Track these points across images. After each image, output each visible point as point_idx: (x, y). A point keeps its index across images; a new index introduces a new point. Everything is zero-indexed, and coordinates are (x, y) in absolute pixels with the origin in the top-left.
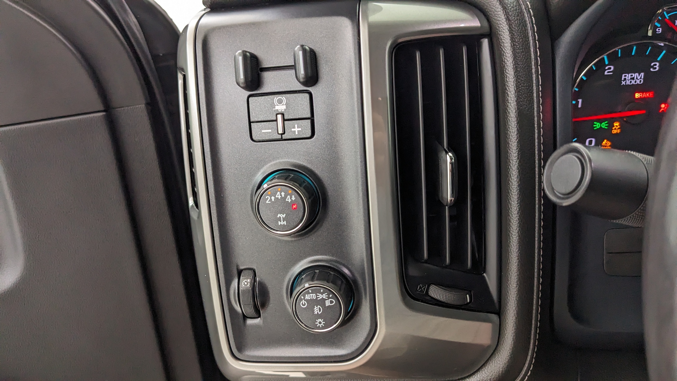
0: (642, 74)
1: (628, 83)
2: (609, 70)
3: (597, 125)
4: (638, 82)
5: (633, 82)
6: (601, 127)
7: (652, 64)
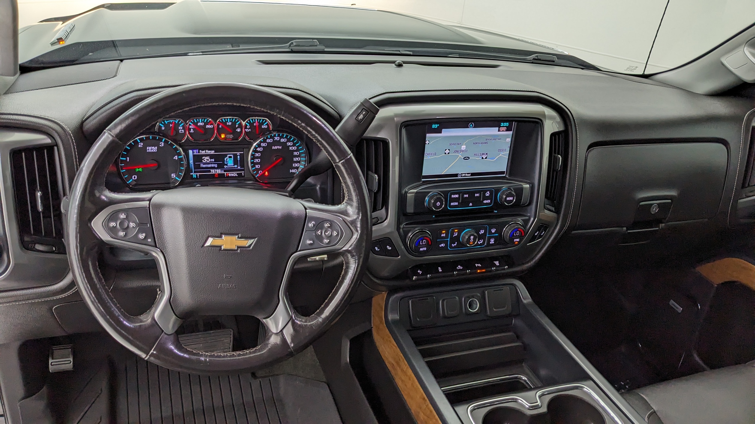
0: (156, 147)
1: (150, 151)
2: (141, 145)
3: (137, 170)
4: (154, 151)
5: (152, 151)
6: (139, 171)
7: (160, 143)
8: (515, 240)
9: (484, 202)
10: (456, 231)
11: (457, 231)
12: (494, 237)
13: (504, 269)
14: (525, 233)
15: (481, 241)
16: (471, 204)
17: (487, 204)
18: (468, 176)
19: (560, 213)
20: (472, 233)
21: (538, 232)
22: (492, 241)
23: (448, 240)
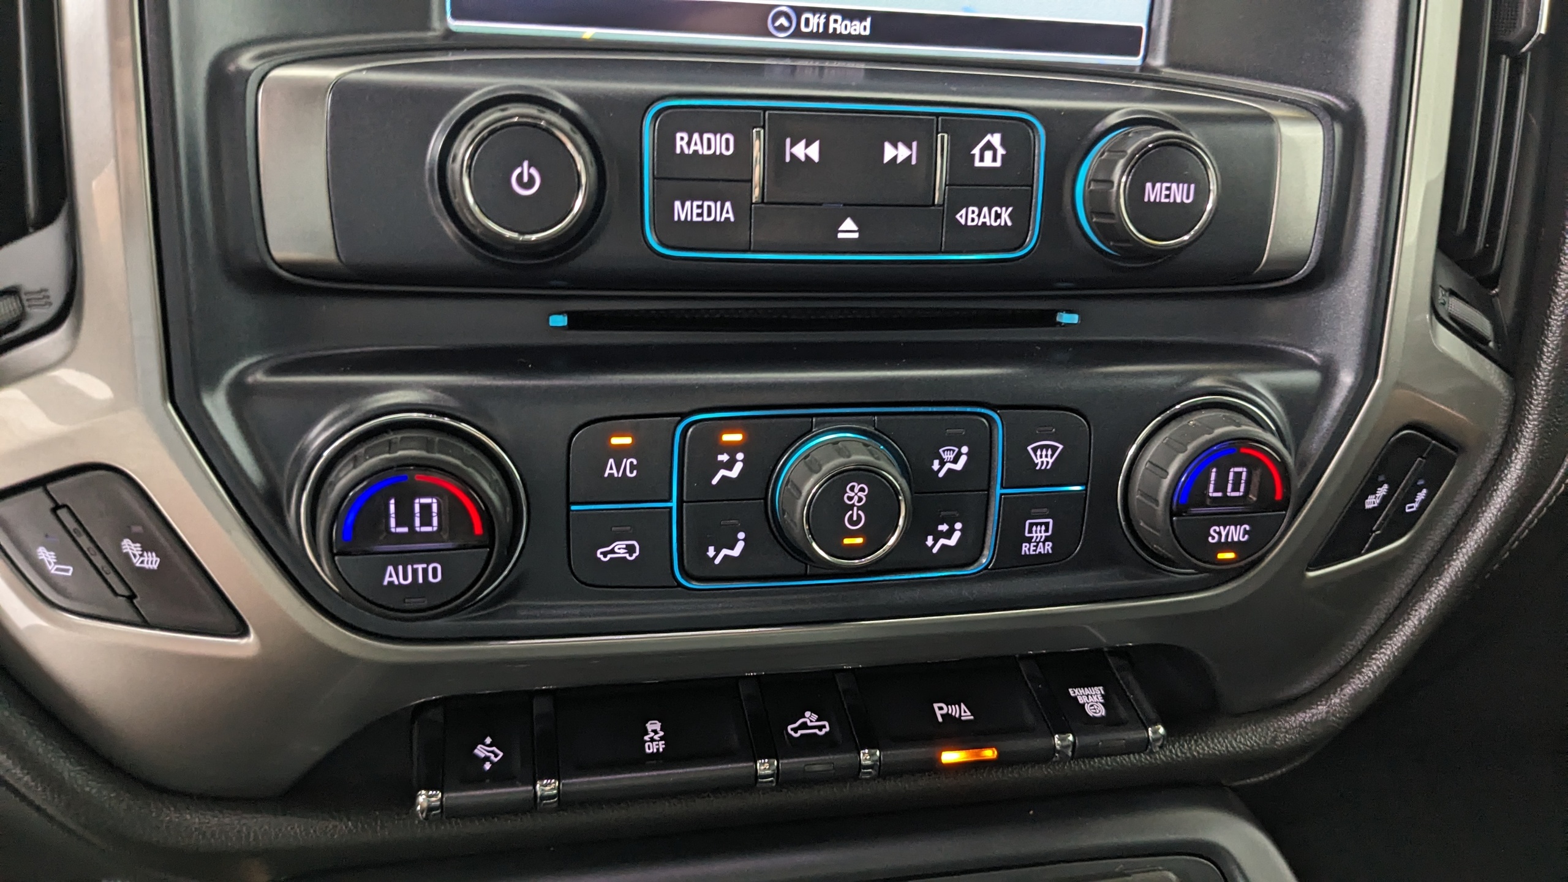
8: (1217, 533)
9: (961, 217)
10: (727, 437)
11: (737, 437)
12: (1055, 506)
13: (1145, 745)
14: (1298, 482)
15: (948, 535)
16: (848, 229)
17: (983, 237)
18: (849, 38)
19: (1533, 364)
20: (861, 457)
21: (1383, 491)
22: (1039, 533)
23: (671, 508)
